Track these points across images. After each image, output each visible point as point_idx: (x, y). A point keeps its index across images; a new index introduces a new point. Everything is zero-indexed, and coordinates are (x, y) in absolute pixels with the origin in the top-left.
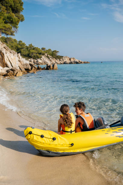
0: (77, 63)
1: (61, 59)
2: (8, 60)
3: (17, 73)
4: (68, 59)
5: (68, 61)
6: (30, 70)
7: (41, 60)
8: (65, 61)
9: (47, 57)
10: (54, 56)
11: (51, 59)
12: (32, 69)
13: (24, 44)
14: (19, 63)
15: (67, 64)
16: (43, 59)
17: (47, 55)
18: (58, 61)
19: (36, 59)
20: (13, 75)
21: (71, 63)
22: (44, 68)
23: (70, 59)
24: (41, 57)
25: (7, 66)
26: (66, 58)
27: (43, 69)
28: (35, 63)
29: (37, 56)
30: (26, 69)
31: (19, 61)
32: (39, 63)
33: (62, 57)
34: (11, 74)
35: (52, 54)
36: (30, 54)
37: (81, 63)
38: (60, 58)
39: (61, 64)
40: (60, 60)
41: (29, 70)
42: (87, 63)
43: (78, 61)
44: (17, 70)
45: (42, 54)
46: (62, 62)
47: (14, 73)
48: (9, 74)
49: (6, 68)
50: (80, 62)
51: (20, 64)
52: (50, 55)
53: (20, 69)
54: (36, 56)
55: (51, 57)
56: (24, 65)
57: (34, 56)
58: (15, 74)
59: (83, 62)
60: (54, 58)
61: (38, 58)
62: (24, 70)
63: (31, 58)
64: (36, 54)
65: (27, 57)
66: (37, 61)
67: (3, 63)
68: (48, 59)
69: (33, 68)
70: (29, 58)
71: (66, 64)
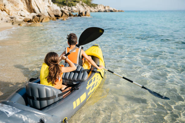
0: (111, 11)
1: (96, 7)
2: (36, 6)
3: (43, 19)
4: (103, 7)
5: (103, 10)
6: (60, 16)
7: (75, 7)
8: (99, 9)
9: (82, 4)
10: (88, 4)
11: (85, 7)
14: (48, 8)
15: (102, 12)
16: (78, 7)
17: (82, 2)
18: (92, 9)
19: (71, 7)
20: (39, 21)
21: (106, 11)
22: (76, 15)
23: (105, 8)
24: (76, 5)
25: (35, 12)
26: (101, 7)
27: (74, 16)
28: (69, 11)
29: (72, 3)
30: (56, 16)
31: (49, 7)
32: (74, 11)
33: (97, 5)
34: (36, 20)
35: (87, 2)
36: (64, 1)
37: (116, 11)
38: (94, 6)
39: (96, 12)
40: (94, 8)
42: (122, 11)
43: (112, 10)
44: (44, 15)
45: (76, 2)
46: (96, 10)
47: (39, 19)
48: (34, 20)
49: (33, 14)
50: (114, 10)
52: (85, 2)
53: (49, 15)
54: (70, 4)
55: (86, 5)
56: (53, 11)
57: (69, 4)
58: (41, 20)
60: (89, 5)
61: (73, 6)
62: (53, 16)
63: (66, 5)
64: (71, 1)
65: (62, 4)
66: (72, 9)
67: (31, 8)
68: (83, 7)
69: (64, 15)
70: (64, 6)
71: (100, 12)
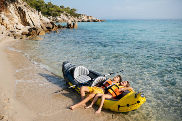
0: (94, 21)
1: (79, 17)
2: (30, 19)
3: (40, 32)
4: (86, 17)
5: (86, 19)
7: (60, 17)
8: (83, 19)
9: (66, 14)
10: (72, 14)
11: (69, 17)
12: (53, 27)
13: (43, 2)
15: (85, 22)
16: (62, 17)
17: (66, 13)
18: (76, 19)
19: (55, 17)
20: (36, 34)
21: (89, 21)
22: (65, 26)
23: (88, 17)
24: (60, 15)
25: (29, 25)
26: (84, 16)
27: (63, 27)
28: (54, 21)
29: (56, 13)
30: (47, 28)
31: (41, 20)
32: (58, 21)
33: (80, 15)
34: (33, 33)
35: (71, 12)
36: (49, 12)
37: (98, 21)
38: (78, 16)
39: (79, 21)
40: (78, 18)
41: (51, 29)
42: (104, 21)
43: (95, 20)
44: (39, 28)
45: (61, 12)
46: (80, 20)
47: (36, 32)
48: (31, 33)
49: (28, 27)
50: (97, 20)
51: (42, 22)
52: (68, 13)
53: (42, 27)
54: (55, 14)
55: (70, 15)
56: (45, 24)
57: (53, 14)
58: (38, 33)
59: (100, 20)
60: (72, 16)
61: (57, 16)
62: (45, 28)
63: (51, 16)
64: (55, 12)
65: (46, 14)
66: (56, 19)
67: (25, 22)
68: (67, 17)
69: (55, 27)
70: (48, 16)
71: (84, 21)
